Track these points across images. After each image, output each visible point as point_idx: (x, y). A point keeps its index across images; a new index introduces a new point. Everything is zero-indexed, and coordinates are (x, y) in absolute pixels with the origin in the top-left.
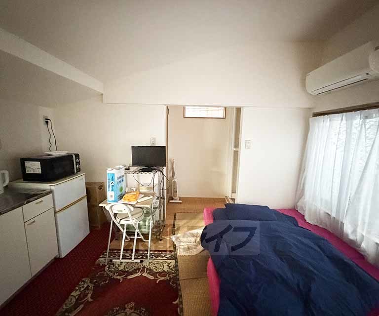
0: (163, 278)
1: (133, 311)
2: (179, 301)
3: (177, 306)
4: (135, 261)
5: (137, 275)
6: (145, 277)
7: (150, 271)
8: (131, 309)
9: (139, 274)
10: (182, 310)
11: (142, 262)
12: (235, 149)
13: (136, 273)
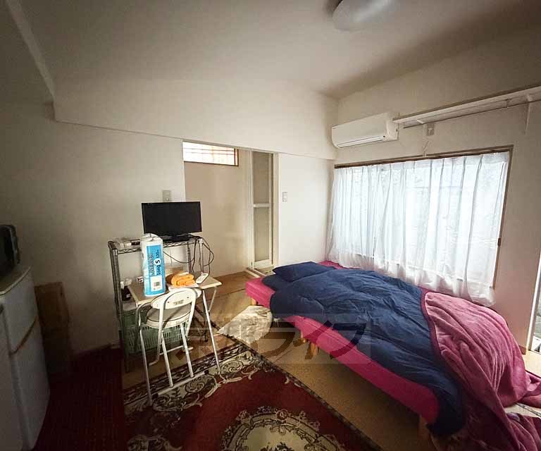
0: (253, 372)
1: (251, 417)
2: (290, 378)
3: (291, 383)
4: (197, 376)
5: (216, 388)
6: (229, 383)
7: (230, 375)
8: (247, 416)
9: (218, 385)
10: (300, 383)
11: (207, 372)
12: (255, 206)
13: (212, 387)
